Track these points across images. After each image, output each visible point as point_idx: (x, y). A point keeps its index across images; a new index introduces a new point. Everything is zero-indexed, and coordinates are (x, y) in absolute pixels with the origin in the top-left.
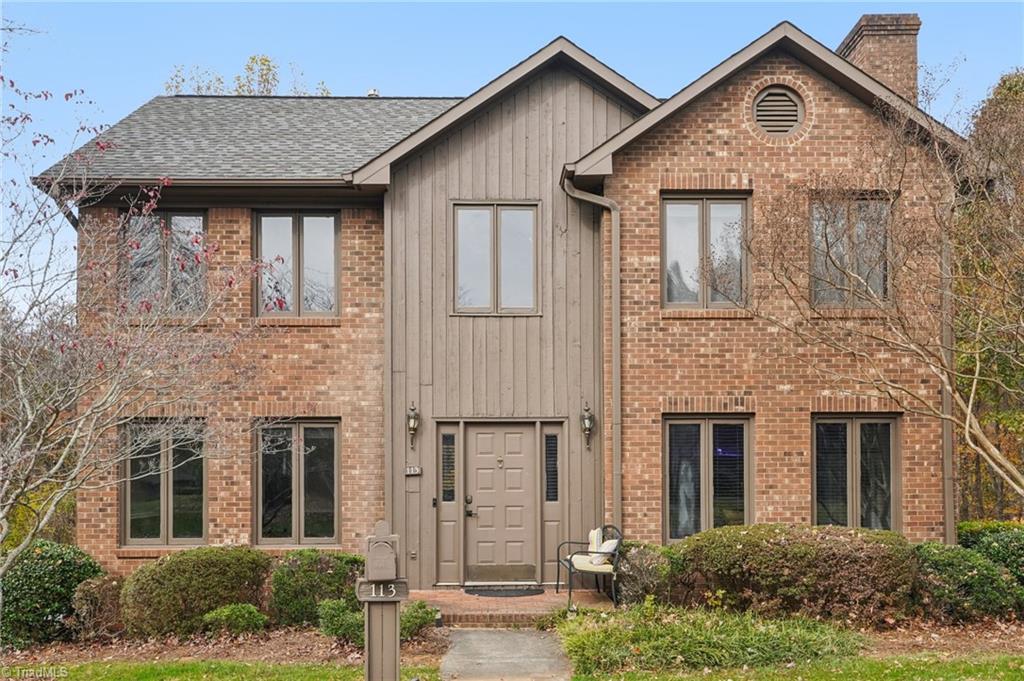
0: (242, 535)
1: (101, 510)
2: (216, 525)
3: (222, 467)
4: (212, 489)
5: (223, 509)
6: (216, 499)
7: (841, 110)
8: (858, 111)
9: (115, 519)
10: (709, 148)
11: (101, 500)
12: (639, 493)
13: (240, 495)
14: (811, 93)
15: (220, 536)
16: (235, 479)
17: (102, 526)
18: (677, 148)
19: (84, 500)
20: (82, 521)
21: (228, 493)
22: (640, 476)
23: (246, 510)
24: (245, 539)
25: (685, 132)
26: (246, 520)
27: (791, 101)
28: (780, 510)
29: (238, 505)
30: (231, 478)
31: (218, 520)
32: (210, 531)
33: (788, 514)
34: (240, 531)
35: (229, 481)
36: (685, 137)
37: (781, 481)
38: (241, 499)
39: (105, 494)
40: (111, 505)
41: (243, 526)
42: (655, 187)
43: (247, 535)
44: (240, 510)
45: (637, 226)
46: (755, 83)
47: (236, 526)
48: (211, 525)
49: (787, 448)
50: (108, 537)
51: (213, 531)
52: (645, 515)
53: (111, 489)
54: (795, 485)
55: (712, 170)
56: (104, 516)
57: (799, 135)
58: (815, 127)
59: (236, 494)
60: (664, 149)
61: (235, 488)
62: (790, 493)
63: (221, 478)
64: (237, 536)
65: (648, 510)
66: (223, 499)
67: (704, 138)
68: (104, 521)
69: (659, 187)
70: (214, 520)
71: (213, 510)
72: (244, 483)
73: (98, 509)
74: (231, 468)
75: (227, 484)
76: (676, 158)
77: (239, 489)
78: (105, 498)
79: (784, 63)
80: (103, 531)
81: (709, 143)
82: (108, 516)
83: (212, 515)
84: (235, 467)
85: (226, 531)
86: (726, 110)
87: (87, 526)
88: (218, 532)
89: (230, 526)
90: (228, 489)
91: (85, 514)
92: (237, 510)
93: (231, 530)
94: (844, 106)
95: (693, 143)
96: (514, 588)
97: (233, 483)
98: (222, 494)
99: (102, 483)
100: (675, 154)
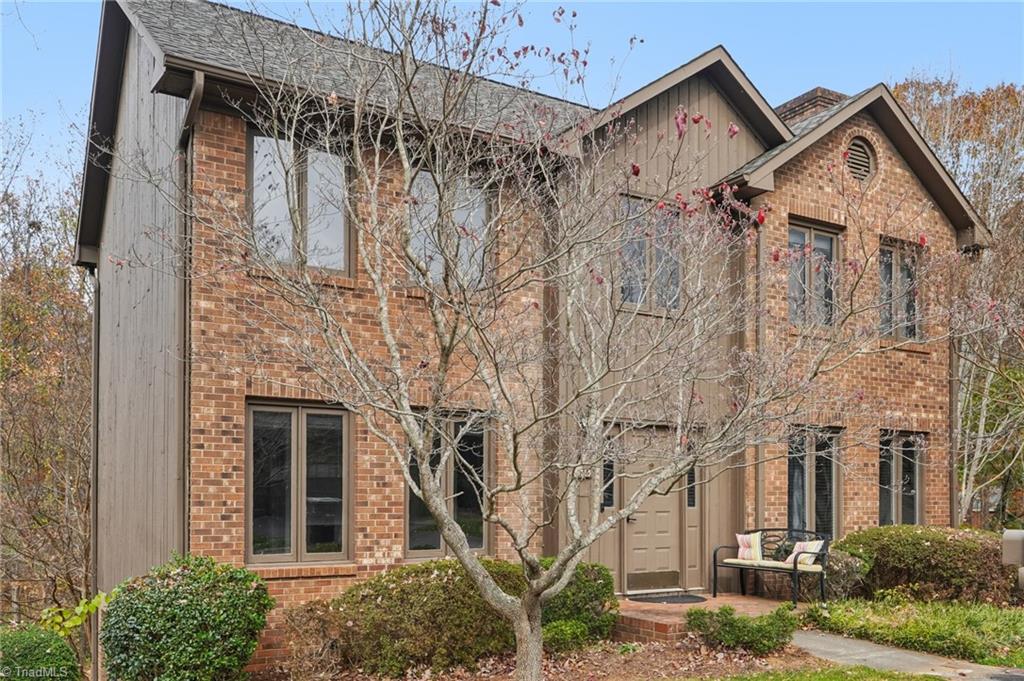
0: (395, 547)
1: (224, 518)
2: (366, 536)
3: (372, 465)
4: (362, 491)
5: (373, 516)
6: (366, 504)
7: (898, 170)
8: (907, 174)
9: (242, 530)
10: (821, 183)
11: (225, 504)
12: (773, 498)
13: (393, 500)
14: (881, 150)
15: (370, 549)
16: (387, 480)
17: (226, 539)
18: (800, 177)
19: (200, 504)
20: (198, 532)
21: (379, 497)
22: (773, 483)
23: (399, 517)
24: (397, 551)
25: (805, 163)
26: (399, 529)
27: (865, 153)
28: (861, 514)
29: (390, 511)
30: (383, 478)
31: (368, 530)
32: (359, 544)
33: (866, 519)
34: (393, 543)
35: (381, 482)
36: (805, 168)
37: (862, 489)
38: (395, 504)
39: (228, 497)
40: (237, 511)
41: (396, 536)
42: (785, 210)
43: (400, 547)
44: (394, 517)
45: (773, 244)
46: (849, 131)
47: (389, 536)
48: (360, 536)
49: (866, 460)
50: (234, 553)
51: (362, 542)
52: (777, 520)
53: (238, 490)
54: (870, 492)
55: (823, 203)
56: (228, 525)
57: (875, 187)
58: (884, 180)
59: (389, 498)
60: (791, 175)
61: (388, 490)
62: (867, 499)
63: (372, 478)
64: (390, 548)
65: (779, 514)
66: (374, 504)
67: (817, 172)
68: (229, 532)
69: (788, 211)
70: (363, 530)
71: (362, 516)
72: (398, 485)
73: (219, 515)
74: (383, 465)
75: (378, 484)
76: (799, 186)
77: (393, 492)
78: (229, 502)
79: (867, 119)
80: (227, 545)
81: (821, 177)
82: (234, 525)
83: (362, 523)
84: (388, 465)
85: (378, 543)
86: (832, 151)
87: (205, 539)
88: (368, 544)
89: (381, 536)
90: (380, 492)
91: (202, 522)
92: (390, 517)
93: (382, 541)
94: (900, 167)
95: (811, 175)
96: (666, 595)
97: (385, 485)
98: (373, 497)
99: (225, 481)
100: (798, 182)
